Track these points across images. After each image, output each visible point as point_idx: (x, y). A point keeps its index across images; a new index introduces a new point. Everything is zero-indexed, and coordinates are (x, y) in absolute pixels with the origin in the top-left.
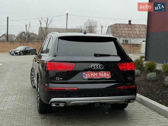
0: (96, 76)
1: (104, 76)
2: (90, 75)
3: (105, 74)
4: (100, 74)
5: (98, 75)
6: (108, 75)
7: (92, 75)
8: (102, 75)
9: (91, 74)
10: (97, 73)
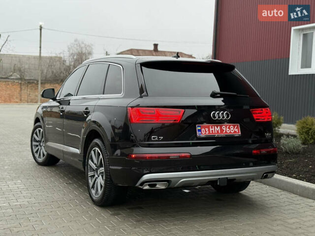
0: (218, 131)
1: (230, 132)
2: (209, 130)
3: (231, 129)
4: (225, 129)
5: (222, 130)
6: (237, 130)
7: (212, 131)
8: (227, 129)
9: (211, 129)
10: (219, 127)
